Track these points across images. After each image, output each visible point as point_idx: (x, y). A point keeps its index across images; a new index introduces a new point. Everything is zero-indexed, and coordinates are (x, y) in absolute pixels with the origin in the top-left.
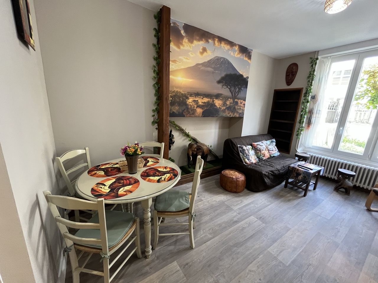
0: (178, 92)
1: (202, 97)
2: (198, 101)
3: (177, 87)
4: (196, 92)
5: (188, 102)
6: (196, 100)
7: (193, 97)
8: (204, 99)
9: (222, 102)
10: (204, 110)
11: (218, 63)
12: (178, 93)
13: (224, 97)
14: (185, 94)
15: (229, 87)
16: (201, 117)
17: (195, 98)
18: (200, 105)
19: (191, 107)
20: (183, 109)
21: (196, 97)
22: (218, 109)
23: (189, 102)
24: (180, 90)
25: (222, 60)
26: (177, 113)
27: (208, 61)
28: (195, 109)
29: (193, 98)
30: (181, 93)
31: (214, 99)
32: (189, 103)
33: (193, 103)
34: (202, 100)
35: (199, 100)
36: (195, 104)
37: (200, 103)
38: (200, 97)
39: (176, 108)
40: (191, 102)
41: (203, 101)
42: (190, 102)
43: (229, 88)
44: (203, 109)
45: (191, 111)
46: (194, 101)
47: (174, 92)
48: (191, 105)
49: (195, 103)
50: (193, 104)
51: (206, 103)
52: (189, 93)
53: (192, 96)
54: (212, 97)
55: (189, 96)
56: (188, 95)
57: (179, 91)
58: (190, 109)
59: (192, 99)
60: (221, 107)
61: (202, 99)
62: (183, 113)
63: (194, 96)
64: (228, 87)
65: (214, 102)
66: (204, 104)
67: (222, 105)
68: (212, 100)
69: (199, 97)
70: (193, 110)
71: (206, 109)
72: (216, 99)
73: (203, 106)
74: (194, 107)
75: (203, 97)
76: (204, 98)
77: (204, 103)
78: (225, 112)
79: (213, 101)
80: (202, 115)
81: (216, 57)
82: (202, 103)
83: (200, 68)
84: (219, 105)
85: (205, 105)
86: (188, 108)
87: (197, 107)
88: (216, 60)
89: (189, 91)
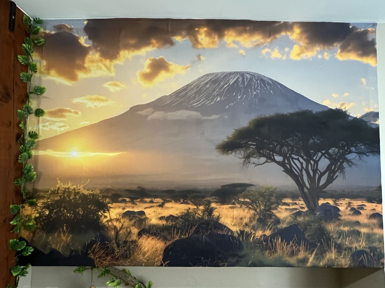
0: (70, 193)
1: (159, 200)
2: (142, 213)
3: (65, 180)
4: (135, 187)
5: (105, 220)
6: (136, 210)
7: (124, 201)
8: (167, 208)
9: (252, 212)
10: (168, 243)
11: (215, 93)
12: (69, 196)
13: (262, 195)
14: (93, 195)
15: (279, 158)
16: (162, 265)
17: (129, 204)
18: (154, 226)
19: (117, 233)
20: (87, 242)
21: (134, 203)
22: (233, 237)
23: (108, 218)
24: (75, 187)
25: (232, 81)
26: (67, 254)
27: (177, 94)
28: (134, 242)
29: (123, 205)
30: (78, 193)
31: (213, 205)
32: (108, 221)
33: (126, 222)
34: (159, 210)
35: (145, 211)
36: (133, 225)
37: (154, 221)
38: (151, 202)
39: (64, 238)
40: (117, 220)
41: (166, 213)
42: (111, 220)
43: (278, 163)
44: (165, 239)
45: (118, 246)
46: (128, 215)
47: (55, 193)
48: (115, 228)
49: (130, 220)
50: (126, 224)
51: (177, 218)
52: (108, 190)
53: (121, 199)
54: (204, 197)
55: (107, 200)
56: (105, 197)
57: (72, 188)
58: (114, 241)
59: (120, 211)
60: (247, 230)
61: (161, 206)
62: (87, 254)
63: (128, 199)
64: (274, 160)
65: (215, 214)
66: (170, 223)
67: (255, 223)
68: (201, 208)
69: (145, 202)
70: (125, 242)
71: (177, 238)
72: (223, 201)
73: (164, 229)
74: (130, 233)
75: (165, 201)
76: (169, 201)
77: (171, 218)
78: (273, 249)
79: (210, 211)
80: (164, 260)
81: (208, 75)
82: (161, 218)
83: (147, 116)
84: (240, 224)
85: (174, 227)
86: (104, 239)
87: (140, 234)
88: (207, 83)
89: (110, 187)
